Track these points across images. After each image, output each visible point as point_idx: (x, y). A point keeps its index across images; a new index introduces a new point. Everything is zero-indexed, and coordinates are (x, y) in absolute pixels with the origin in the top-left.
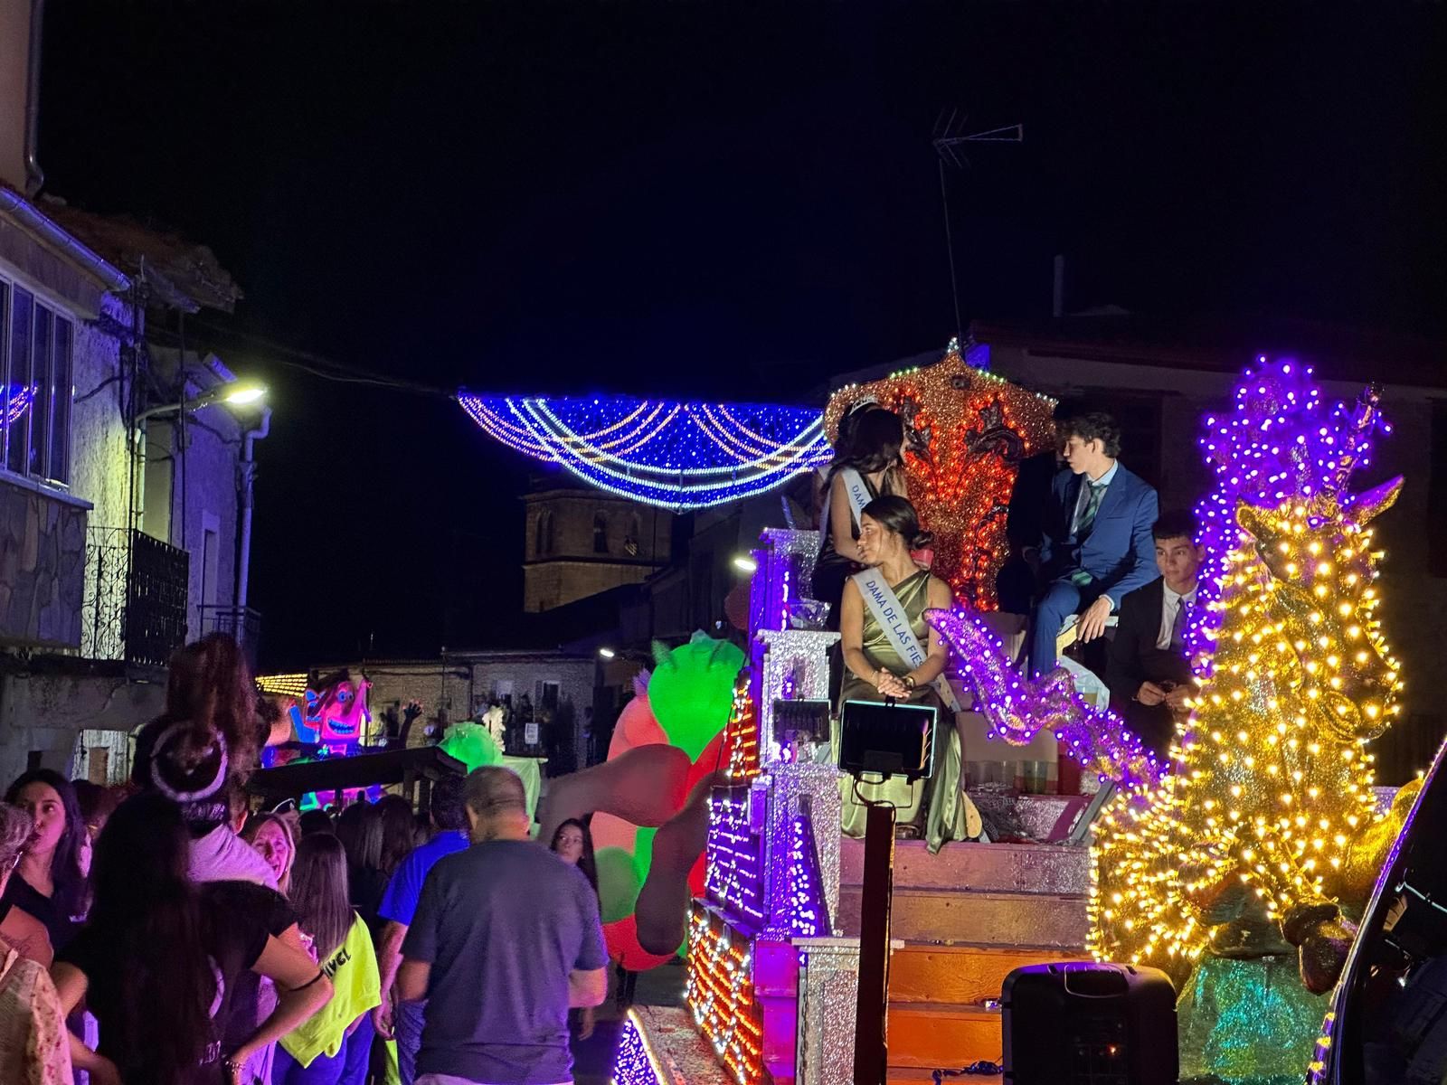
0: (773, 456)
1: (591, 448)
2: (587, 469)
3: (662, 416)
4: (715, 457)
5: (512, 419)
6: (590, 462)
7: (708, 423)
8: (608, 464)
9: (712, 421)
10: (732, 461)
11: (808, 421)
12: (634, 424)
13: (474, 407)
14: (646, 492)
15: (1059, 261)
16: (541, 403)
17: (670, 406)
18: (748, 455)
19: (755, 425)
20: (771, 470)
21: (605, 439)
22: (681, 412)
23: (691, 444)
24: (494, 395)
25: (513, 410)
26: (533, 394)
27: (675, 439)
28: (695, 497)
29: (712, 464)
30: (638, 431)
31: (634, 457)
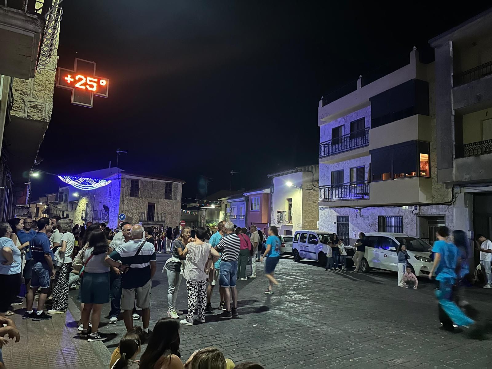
0: (96, 184)
1: (75, 182)
2: (74, 185)
3: (83, 179)
4: (89, 184)
5: (65, 179)
6: (75, 184)
7: (89, 180)
8: (77, 184)
9: (90, 180)
10: (91, 185)
11: (101, 181)
12: (80, 180)
13: (60, 177)
14: (81, 188)
15: (110, 162)
16: (69, 177)
17: (84, 178)
18: (93, 184)
19: (94, 181)
20: (96, 186)
21: (76, 182)
22: (86, 179)
23: (87, 182)
24: (63, 176)
25: (65, 178)
26: (67, 176)
27: (85, 182)
28: (87, 189)
29: (89, 185)
30: (80, 181)
31: (80, 184)
